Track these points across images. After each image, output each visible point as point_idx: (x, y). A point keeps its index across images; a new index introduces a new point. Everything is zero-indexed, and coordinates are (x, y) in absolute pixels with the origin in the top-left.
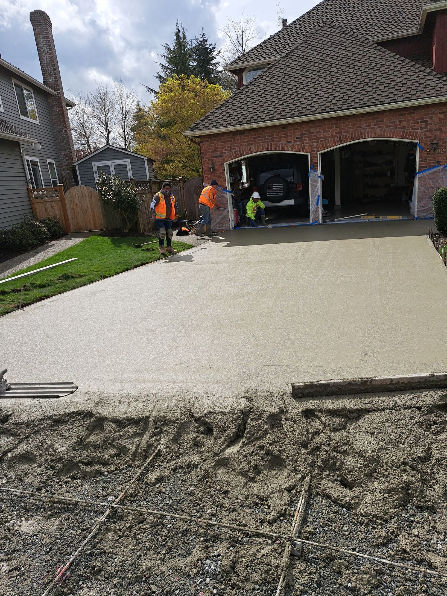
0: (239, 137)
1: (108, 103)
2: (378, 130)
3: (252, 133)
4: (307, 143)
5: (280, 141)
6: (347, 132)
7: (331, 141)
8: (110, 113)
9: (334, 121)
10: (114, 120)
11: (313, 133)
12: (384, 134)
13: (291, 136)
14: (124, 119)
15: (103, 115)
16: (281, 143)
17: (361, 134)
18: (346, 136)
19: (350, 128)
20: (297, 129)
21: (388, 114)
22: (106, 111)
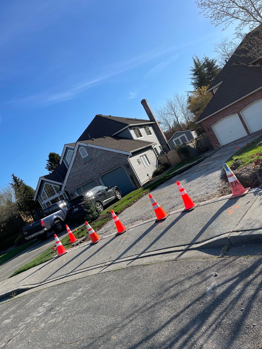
0: (213, 117)
1: (173, 106)
2: (256, 98)
3: (216, 114)
4: (235, 111)
5: (226, 113)
6: (246, 102)
7: (242, 107)
8: (175, 109)
9: (241, 101)
10: (178, 111)
11: (236, 107)
12: (259, 99)
13: (229, 111)
14: (182, 109)
15: (172, 112)
16: (226, 114)
17: (251, 101)
18: (246, 104)
19: (247, 101)
20: (230, 108)
21: (257, 92)
22: (173, 109)
